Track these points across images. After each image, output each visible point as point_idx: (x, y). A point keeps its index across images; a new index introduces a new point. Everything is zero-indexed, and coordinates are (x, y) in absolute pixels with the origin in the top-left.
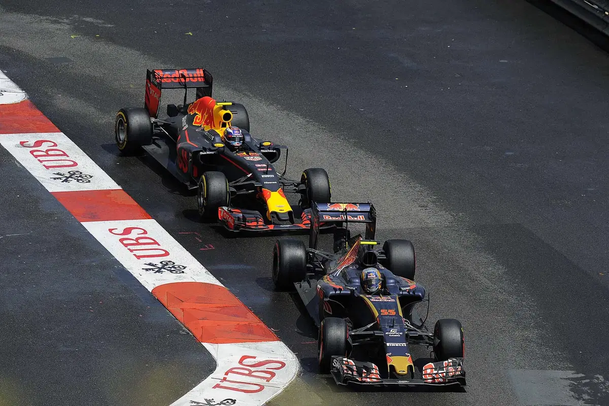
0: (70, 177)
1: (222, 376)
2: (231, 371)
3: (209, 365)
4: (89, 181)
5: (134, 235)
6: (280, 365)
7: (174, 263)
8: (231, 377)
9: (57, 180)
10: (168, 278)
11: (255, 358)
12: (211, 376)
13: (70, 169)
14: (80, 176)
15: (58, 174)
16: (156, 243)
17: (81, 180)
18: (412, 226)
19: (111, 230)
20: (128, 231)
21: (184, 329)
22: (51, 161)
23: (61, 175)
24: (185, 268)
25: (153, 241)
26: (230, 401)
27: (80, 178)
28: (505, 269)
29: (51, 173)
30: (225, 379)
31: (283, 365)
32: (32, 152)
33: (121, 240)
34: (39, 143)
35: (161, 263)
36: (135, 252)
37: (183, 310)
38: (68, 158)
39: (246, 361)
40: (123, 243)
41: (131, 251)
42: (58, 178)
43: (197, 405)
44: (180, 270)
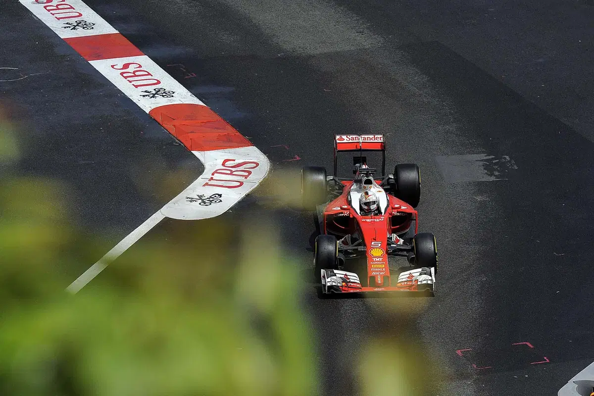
0: (77, 25)
1: (210, 176)
2: (216, 172)
3: (199, 168)
4: (93, 28)
5: (131, 69)
6: (255, 165)
7: (165, 90)
8: (216, 176)
9: (67, 29)
10: (161, 101)
11: (234, 160)
12: (201, 176)
13: (76, 19)
14: (85, 24)
15: (67, 24)
16: (149, 74)
17: (86, 27)
18: (352, 48)
19: (113, 66)
20: (126, 66)
21: (177, 141)
22: (61, 14)
23: (70, 24)
24: (174, 93)
25: (147, 73)
26: (217, 196)
27: (85, 26)
28: (428, 78)
29: (62, 23)
30: (212, 179)
31: (257, 164)
32: (45, 7)
33: (122, 74)
35: (155, 90)
36: (133, 83)
37: (174, 126)
38: (74, 11)
39: (228, 164)
40: (123, 76)
41: (130, 82)
42: (67, 27)
43: (192, 200)
44: (170, 94)
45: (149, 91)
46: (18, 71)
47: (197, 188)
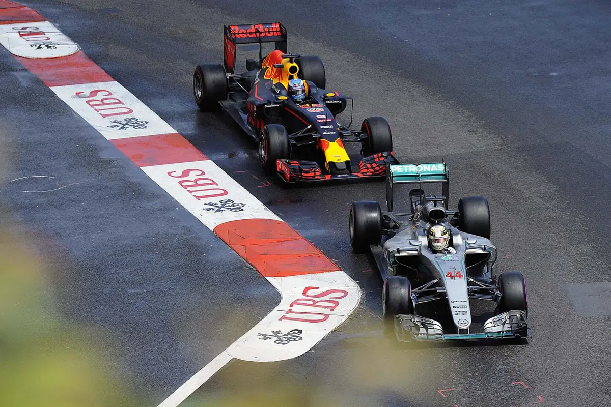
0: (126, 124)
1: (287, 308)
2: (295, 302)
3: (275, 299)
4: (146, 127)
5: (192, 176)
6: (343, 294)
7: (233, 202)
8: (296, 308)
10: (229, 216)
11: (317, 288)
12: (277, 308)
13: (125, 116)
14: (137, 123)
15: (115, 122)
16: (214, 183)
17: (137, 126)
18: (463, 150)
19: (169, 174)
20: (186, 173)
21: (247, 264)
22: (107, 110)
23: (117, 122)
24: (244, 205)
25: (211, 182)
26: (296, 332)
27: (136, 125)
28: (556, 187)
29: (107, 122)
30: (290, 311)
31: (346, 293)
32: (88, 102)
33: (180, 183)
34: (94, 93)
35: (221, 202)
36: (195, 193)
37: (245, 246)
38: (123, 106)
39: (310, 292)
40: (182, 185)
41: (191, 192)
42: (115, 126)
43: (265, 337)
44: (239, 207)
45: (214, 203)
46: (54, 180)
47: (271, 322)
